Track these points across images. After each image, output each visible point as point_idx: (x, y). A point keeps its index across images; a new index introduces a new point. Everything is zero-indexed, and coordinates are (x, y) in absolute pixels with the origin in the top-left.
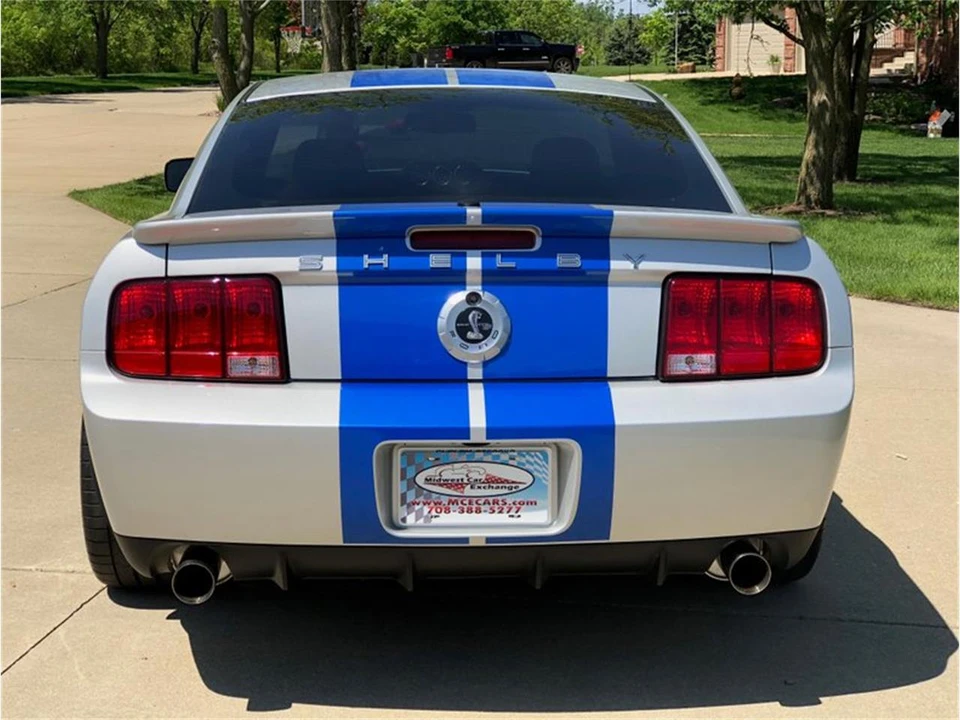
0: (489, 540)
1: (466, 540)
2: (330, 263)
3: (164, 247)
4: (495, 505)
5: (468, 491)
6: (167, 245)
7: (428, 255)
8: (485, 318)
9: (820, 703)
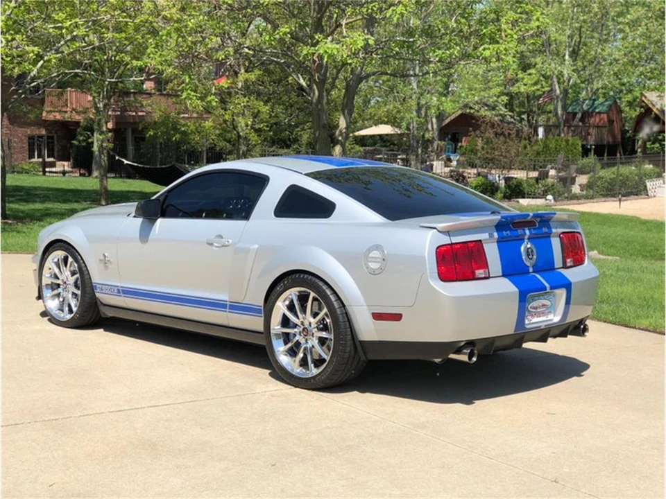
0: (546, 326)
1: (540, 326)
2: (496, 235)
3: (447, 232)
4: (543, 314)
5: (539, 310)
6: (448, 232)
7: (517, 230)
8: (532, 251)
9: (582, 376)
